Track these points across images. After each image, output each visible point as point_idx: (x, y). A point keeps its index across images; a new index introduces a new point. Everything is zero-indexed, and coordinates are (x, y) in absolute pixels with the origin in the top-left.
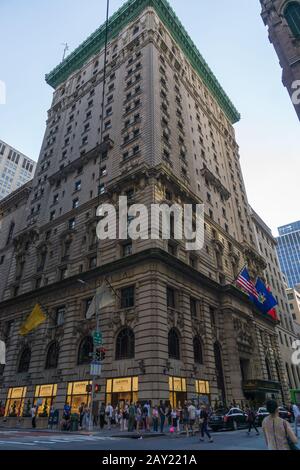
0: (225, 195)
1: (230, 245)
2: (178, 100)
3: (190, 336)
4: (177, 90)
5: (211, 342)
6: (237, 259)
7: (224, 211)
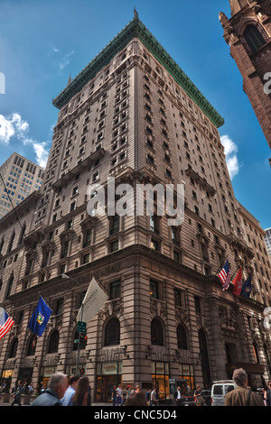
0: (210, 192)
1: (216, 238)
2: (162, 111)
3: (174, 323)
4: (161, 102)
5: (195, 329)
6: (223, 251)
7: (210, 206)
